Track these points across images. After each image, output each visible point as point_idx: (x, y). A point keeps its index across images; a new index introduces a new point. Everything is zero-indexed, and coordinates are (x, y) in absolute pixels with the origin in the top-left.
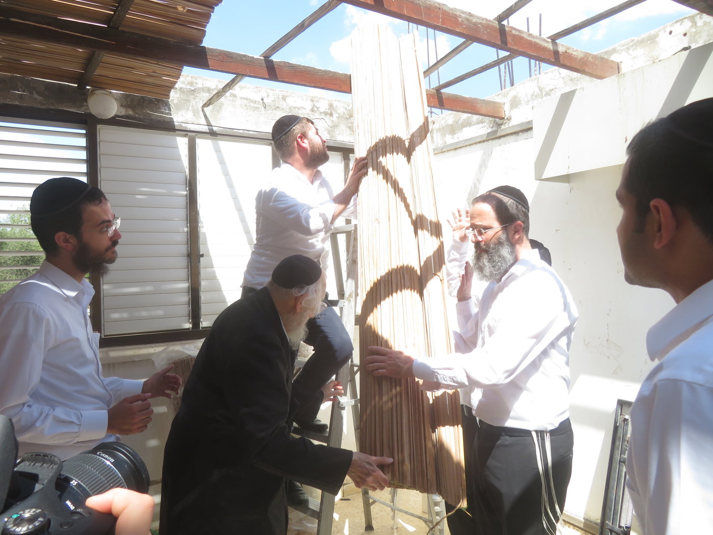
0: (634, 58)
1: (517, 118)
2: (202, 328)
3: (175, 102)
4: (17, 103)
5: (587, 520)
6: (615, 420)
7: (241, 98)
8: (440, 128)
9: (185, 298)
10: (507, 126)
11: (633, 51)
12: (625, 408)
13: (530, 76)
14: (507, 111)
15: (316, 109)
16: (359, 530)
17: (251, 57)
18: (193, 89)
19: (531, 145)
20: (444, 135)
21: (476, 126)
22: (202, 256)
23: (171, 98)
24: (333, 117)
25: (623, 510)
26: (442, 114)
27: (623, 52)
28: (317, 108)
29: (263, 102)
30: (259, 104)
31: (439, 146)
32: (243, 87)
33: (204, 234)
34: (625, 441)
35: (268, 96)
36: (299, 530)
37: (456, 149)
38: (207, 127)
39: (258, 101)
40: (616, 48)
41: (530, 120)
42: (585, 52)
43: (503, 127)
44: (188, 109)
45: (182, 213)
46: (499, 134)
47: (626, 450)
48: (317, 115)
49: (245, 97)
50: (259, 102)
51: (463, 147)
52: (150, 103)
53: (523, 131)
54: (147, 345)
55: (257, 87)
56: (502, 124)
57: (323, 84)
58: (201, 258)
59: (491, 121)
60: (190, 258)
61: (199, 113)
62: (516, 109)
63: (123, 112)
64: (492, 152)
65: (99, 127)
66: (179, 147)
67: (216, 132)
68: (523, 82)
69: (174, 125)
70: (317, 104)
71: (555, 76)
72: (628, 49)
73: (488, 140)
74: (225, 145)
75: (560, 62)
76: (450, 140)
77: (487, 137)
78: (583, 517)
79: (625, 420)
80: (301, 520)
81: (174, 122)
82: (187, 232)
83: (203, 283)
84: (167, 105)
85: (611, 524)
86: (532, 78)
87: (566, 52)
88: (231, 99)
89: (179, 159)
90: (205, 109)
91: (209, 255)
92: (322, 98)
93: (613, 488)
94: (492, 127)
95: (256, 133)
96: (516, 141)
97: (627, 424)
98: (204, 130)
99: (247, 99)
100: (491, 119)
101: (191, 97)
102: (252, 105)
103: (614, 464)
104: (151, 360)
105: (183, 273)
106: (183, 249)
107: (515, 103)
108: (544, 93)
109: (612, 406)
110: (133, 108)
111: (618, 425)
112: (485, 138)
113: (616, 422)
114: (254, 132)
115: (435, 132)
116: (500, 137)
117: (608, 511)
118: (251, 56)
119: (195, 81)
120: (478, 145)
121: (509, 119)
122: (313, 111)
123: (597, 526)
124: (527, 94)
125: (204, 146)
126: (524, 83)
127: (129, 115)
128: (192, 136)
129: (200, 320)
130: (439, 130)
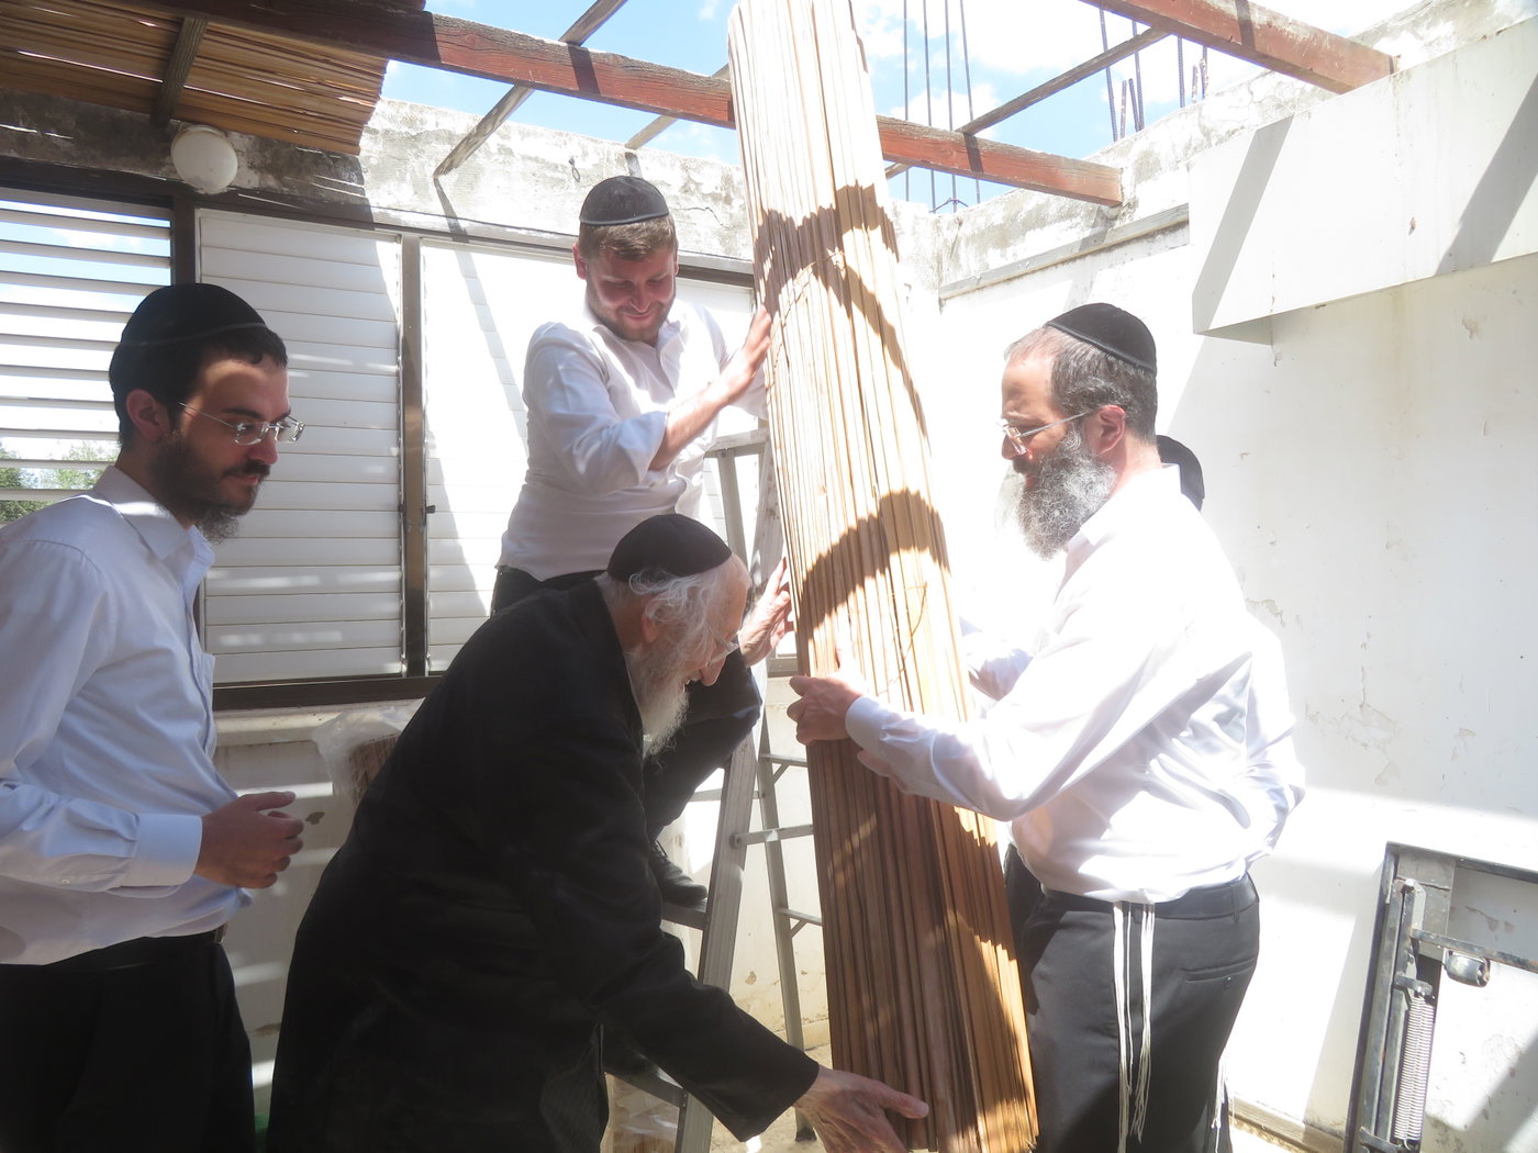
0: (1430, 44)
1: (1149, 201)
2: (430, 673)
3: (373, 161)
4: (13, 154)
5: (1312, 1125)
6: (1381, 889)
7: (524, 158)
8: (973, 235)
9: (392, 606)
10: (1128, 222)
11: (1428, 28)
12: (1404, 864)
13: (1182, 104)
14: (1127, 187)
15: (693, 187)
16: (783, 1139)
17: (538, 41)
18: (414, 134)
19: (1182, 261)
20: (983, 250)
21: (1057, 225)
22: (432, 509)
23: (363, 154)
24: (732, 207)
25: (1401, 1102)
26: (979, 201)
27: (1404, 33)
28: (697, 184)
29: (574, 169)
30: (564, 172)
31: (973, 274)
32: (529, 134)
33: (437, 461)
34: (1405, 938)
35: (585, 154)
36: (642, 1136)
37: (1009, 280)
38: (444, 221)
39: (562, 166)
40: (1387, 23)
41: (1183, 203)
42: (1315, 29)
43: (1118, 224)
44: (402, 179)
45: (387, 412)
46: (1108, 241)
47: (1409, 959)
48: (695, 201)
49: (533, 156)
50: (564, 167)
51: (1026, 274)
52: (317, 164)
53: (1164, 231)
54: (305, 709)
55: (561, 134)
56: (1116, 218)
57: (705, 110)
58: (430, 516)
59: (1089, 213)
60: (404, 515)
61: (427, 189)
62: (1150, 181)
63: (253, 180)
64: (1092, 283)
65: (200, 213)
66: (381, 264)
67: (465, 231)
68: (1165, 118)
69: (370, 215)
70: (695, 177)
71: (1240, 100)
72: (1416, 24)
73: (1084, 256)
74: (487, 263)
75: (1254, 47)
76: (996, 259)
77: (1080, 249)
78: (1302, 1118)
79: (1406, 890)
80: (649, 1112)
81: (369, 206)
82: (399, 456)
83: (434, 573)
84: (355, 167)
85: (1372, 1134)
86: (1187, 107)
87: (1269, 25)
88: (501, 160)
89: (381, 291)
90: (442, 179)
91: (446, 510)
92: (707, 163)
93: (1377, 1050)
94: (1094, 226)
95: (556, 237)
96: (1149, 254)
97: (1411, 899)
98: (437, 228)
99: (536, 159)
100: (1091, 206)
101: (409, 151)
102: (549, 174)
103: (1378, 993)
104: (309, 741)
105: (389, 548)
106: (389, 494)
107: (1147, 167)
108: (1214, 141)
109: (1375, 859)
110: (278, 176)
111: (1388, 901)
112: (1076, 251)
113: (1382, 896)
114: (553, 235)
115: (963, 243)
116: (1110, 248)
117: (1365, 1103)
118: (537, 38)
119: (419, 116)
120: (1060, 267)
121: (1133, 205)
122: (686, 191)
123: (1336, 1139)
124: (1174, 146)
125: (437, 262)
126: (1168, 120)
127: (269, 187)
128: (412, 240)
129: (424, 656)
130: (971, 239)
